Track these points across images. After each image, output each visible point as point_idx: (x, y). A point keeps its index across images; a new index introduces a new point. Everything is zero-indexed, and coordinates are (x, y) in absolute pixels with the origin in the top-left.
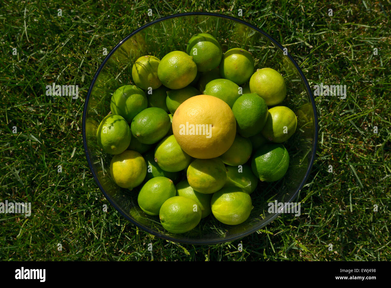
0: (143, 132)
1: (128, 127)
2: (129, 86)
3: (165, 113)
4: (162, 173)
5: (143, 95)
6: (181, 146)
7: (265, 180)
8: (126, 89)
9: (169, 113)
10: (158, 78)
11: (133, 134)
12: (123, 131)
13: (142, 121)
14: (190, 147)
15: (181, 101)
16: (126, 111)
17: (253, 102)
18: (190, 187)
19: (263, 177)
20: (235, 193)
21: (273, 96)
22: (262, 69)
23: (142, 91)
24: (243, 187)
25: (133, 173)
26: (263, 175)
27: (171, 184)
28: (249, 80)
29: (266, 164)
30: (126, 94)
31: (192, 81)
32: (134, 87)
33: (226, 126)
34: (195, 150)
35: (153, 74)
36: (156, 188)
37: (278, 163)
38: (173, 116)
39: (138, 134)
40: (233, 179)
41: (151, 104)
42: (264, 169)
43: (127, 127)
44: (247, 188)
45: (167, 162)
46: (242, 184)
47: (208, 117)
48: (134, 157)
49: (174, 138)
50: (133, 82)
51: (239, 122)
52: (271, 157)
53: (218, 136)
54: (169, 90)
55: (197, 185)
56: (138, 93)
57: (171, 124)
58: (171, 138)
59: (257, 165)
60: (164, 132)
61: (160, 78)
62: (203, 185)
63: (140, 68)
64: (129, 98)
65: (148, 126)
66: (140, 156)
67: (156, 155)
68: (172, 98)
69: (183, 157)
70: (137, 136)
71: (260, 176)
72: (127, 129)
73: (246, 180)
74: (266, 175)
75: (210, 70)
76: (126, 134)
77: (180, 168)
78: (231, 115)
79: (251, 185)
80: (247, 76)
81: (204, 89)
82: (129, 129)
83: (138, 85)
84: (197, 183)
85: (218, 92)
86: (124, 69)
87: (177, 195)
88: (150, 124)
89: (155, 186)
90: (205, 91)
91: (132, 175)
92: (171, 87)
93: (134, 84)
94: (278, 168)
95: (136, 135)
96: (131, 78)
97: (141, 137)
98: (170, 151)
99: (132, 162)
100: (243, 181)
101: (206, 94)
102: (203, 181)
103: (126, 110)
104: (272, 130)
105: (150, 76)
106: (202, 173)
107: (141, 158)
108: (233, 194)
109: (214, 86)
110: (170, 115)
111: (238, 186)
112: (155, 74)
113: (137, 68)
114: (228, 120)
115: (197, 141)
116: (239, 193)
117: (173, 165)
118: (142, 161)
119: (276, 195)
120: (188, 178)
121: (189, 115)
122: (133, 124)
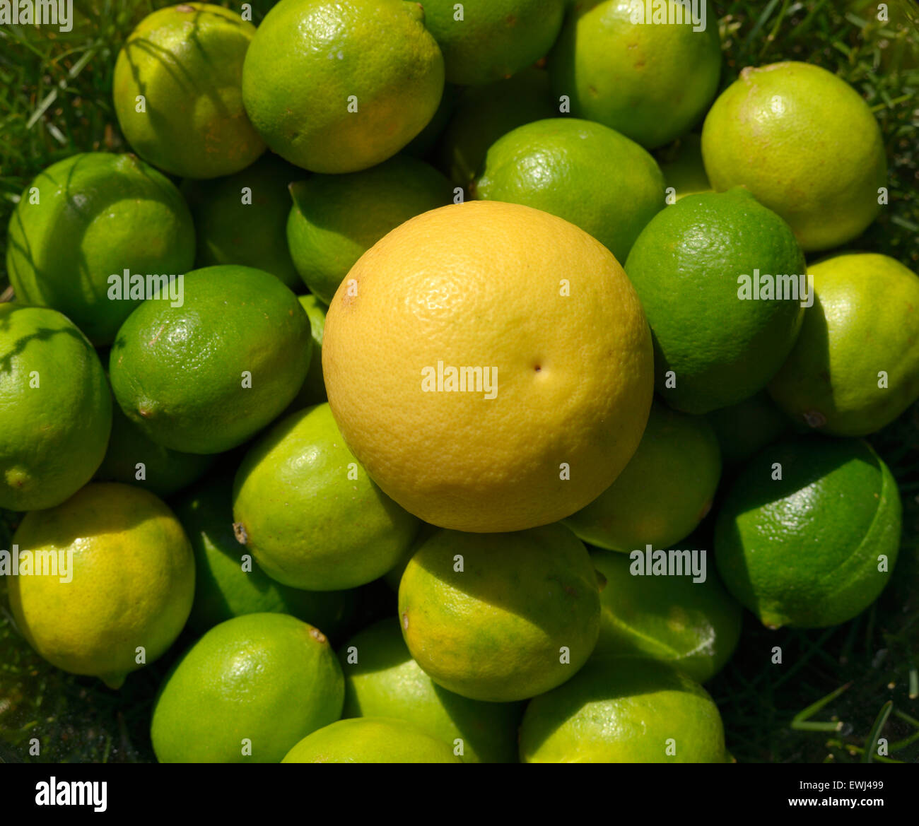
0: (172, 398)
1: (97, 367)
2: (102, 156)
3: (284, 292)
4: (273, 595)
5: (171, 206)
6: (370, 467)
7: (787, 620)
8: (83, 176)
9: (300, 288)
10: (245, 117)
11: (123, 405)
12: (67, 390)
13: (163, 337)
14: (421, 479)
15: (367, 235)
16: (85, 285)
17: (735, 238)
18: (412, 665)
19: (778, 611)
20: (648, 698)
21: (827, 204)
22: (771, 68)
23: (167, 181)
24: (678, 656)
25: (122, 605)
26: (780, 597)
27: (316, 654)
28: (697, 126)
29: (796, 545)
30: (80, 200)
31: (420, 128)
32: (123, 164)
33: (611, 367)
34: (448, 492)
35: (216, 99)
36: (244, 680)
37: (855, 539)
38: (324, 307)
39: (146, 405)
40: (627, 616)
41: (215, 249)
42: (786, 572)
43: (89, 368)
44: (696, 658)
45: (300, 546)
46: (671, 640)
47: (518, 321)
48: (129, 520)
49: (332, 421)
50: (119, 133)
51: (662, 342)
52: (819, 511)
53: (567, 422)
54: (304, 175)
55: (456, 666)
56: (143, 195)
57: (316, 351)
58: (315, 422)
59: (750, 550)
60: (283, 391)
61: (256, 114)
62: (486, 667)
63: (150, 69)
64: (98, 221)
65: (196, 365)
66: (163, 513)
67: (240, 508)
68: (316, 216)
69: (377, 519)
70: (143, 417)
71: (762, 602)
72: (87, 382)
73: (693, 622)
74: (790, 599)
75: (508, 73)
76: (83, 405)
77: (364, 572)
78: (630, 307)
79: (715, 646)
80: (691, 105)
81: (480, 170)
82: (97, 381)
83: (142, 153)
84: (456, 655)
85: (553, 184)
86: (74, 71)
87: (349, 709)
88: (206, 352)
89: (239, 665)
90: (484, 183)
91: (118, 614)
92: (314, 161)
93: (124, 147)
94: (854, 567)
95: (137, 412)
96: (111, 118)
97: (161, 419)
98: (309, 490)
99: (118, 549)
100: (678, 627)
101: (493, 198)
102: (485, 647)
103: (84, 279)
104: (824, 374)
105: (203, 109)
106: (478, 604)
107: (166, 525)
108: (633, 702)
109: (531, 153)
110: (307, 302)
111: (651, 651)
112: (227, 95)
113: (136, 71)
114: (619, 333)
115: (456, 447)
116: (667, 699)
117: (329, 560)
118: (168, 539)
119: (838, 692)
120: (405, 624)
121: (416, 311)
122: (118, 358)
